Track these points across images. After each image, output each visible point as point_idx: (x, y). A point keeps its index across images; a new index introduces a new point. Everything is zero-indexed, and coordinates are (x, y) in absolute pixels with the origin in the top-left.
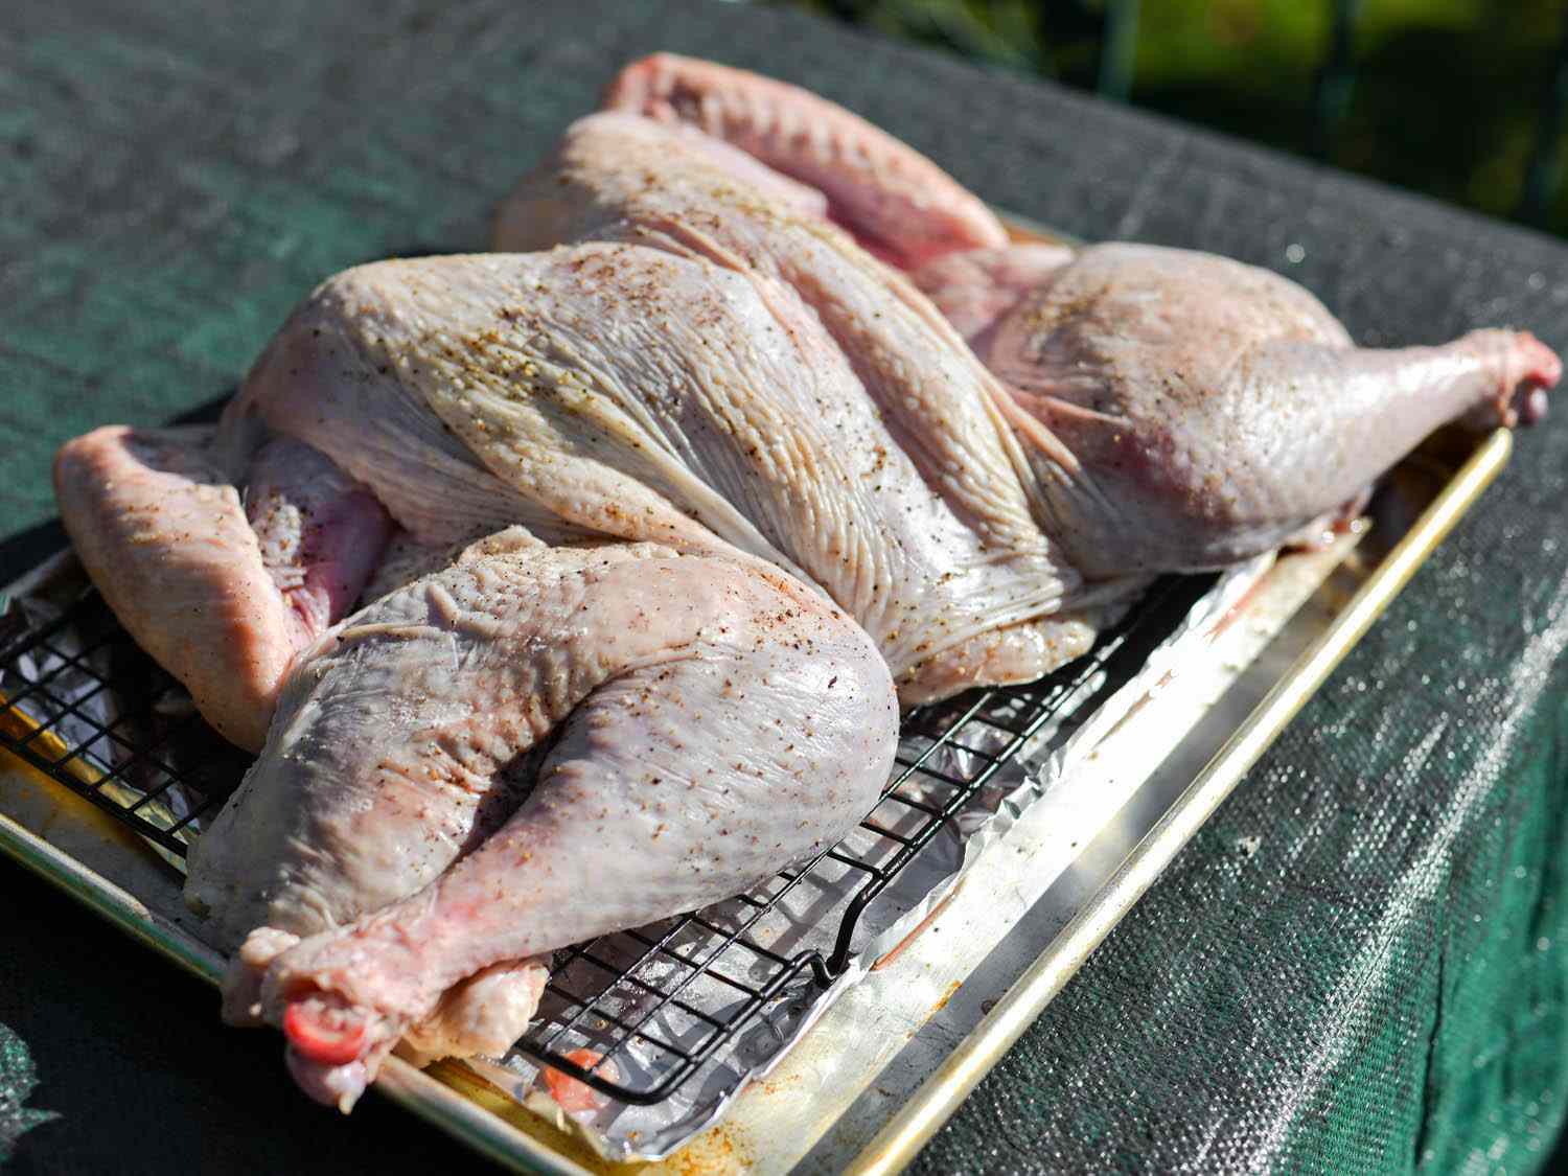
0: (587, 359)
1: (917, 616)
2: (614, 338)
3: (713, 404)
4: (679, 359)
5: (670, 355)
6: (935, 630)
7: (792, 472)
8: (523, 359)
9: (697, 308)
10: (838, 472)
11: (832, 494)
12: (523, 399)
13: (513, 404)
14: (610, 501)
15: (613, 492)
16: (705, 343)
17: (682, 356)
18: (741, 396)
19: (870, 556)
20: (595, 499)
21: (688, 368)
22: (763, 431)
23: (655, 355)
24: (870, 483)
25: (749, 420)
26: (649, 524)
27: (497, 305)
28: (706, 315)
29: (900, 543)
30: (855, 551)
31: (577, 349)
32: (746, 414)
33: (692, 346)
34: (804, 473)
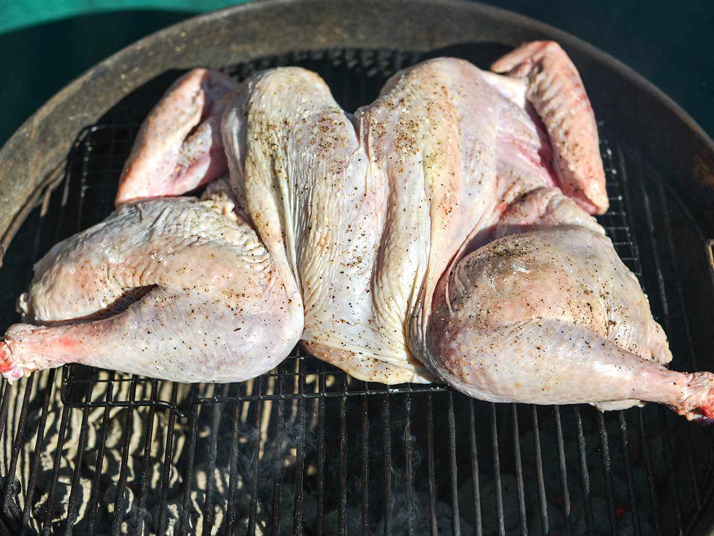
0: (290, 156)
1: (320, 326)
2: (302, 155)
3: (311, 203)
4: (314, 178)
5: (312, 174)
6: (324, 336)
7: (315, 245)
8: (276, 142)
9: (335, 164)
10: (332, 257)
11: (322, 263)
12: (266, 156)
13: (263, 155)
14: (260, 211)
15: (264, 210)
16: (325, 178)
17: (315, 178)
18: (321, 205)
19: (319, 295)
20: (257, 207)
21: (314, 184)
22: (319, 223)
23: (308, 171)
24: (341, 268)
25: (317, 216)
26: (264, 228)
27: (287, 116)
28: (335, 169)
29: (334, 297)
30: (315, 288)
31: (291, 151)
32: (318, 214)
33: (320, 176)
34: (319, 248)
